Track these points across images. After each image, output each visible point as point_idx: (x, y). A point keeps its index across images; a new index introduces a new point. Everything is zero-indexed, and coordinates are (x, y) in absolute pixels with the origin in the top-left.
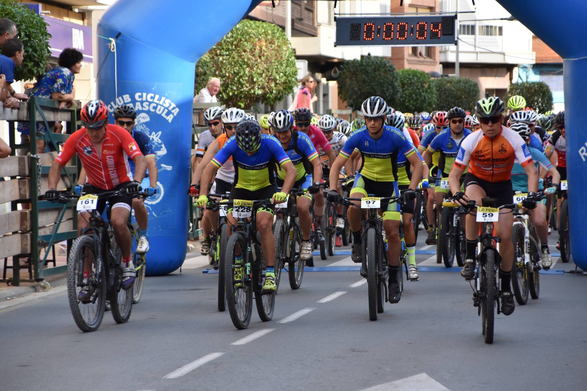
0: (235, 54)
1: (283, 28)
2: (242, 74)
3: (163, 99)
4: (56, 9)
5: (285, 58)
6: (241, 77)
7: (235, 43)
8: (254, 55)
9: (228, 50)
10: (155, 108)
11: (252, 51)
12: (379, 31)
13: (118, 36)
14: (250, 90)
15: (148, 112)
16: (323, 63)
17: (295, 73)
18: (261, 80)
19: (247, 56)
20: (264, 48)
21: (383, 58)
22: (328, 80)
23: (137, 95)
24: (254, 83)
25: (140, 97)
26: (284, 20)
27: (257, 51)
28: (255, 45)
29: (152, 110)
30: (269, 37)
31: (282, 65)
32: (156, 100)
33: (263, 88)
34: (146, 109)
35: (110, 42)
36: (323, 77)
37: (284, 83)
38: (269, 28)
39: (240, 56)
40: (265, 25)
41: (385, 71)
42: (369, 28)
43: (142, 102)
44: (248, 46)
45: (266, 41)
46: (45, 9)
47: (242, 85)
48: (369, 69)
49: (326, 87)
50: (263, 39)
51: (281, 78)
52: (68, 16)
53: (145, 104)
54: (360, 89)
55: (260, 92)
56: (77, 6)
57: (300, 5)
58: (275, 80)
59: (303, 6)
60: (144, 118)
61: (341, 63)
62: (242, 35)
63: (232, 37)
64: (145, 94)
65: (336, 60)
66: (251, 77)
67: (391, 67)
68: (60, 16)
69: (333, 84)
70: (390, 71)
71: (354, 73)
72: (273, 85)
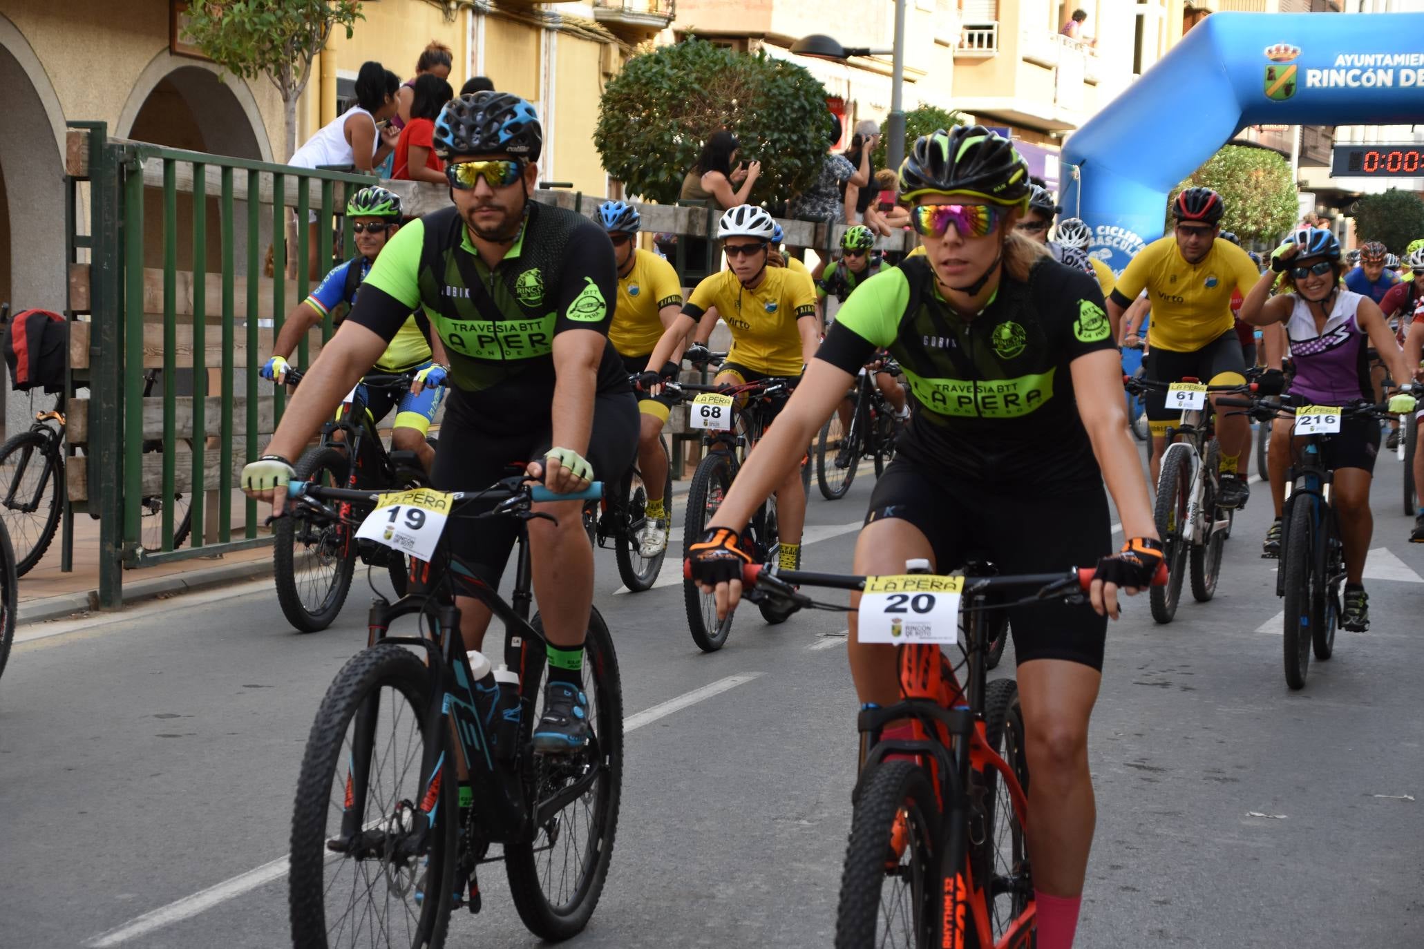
0: (1227, 185)
1: (1287, 157)
2: (1232, 207)
3: (1128, 233)
4: (1030, 134)
5: (1286, 187)
6: (1233, 211)
7: (1228, 172)
8: (1249, 187)
9: (1218, 180)
10: (1118, 243)
11: (1247, 182)
12: (1384, 161)
13: (1082, 163)
14: (1243, 225)
15: (1110, 248)
16: (1341, 197)
17: (1296, 208)
18: (1256, 215)
19: (1240, 187)
20: (1261, 179)
21: (1410, 193)
22: (1346, 216)
23: (1099, 229)
24: (1247, 218)
25: (1103, 230)
26: (1290, 146)
27: (1252, 183)
28: (1250, 176)
29: (1115, 245)
30: (1268, 166)
31: (1280, 197)
32: (1120, 234)
33: (1256, 223)
34: (1108, 244)
35: (1072, 170)
36: (1340, 212)
37: (1282, 218)
38: (1269, 156)
39: (1233, 187)
40: (1264, 153)
41: (1412, 208)
42: (1372, 158)
43: (1104, 237)
44: (1242, 176)
45: (1264, 170)
46: (1013, 134)
47: (1233, 220)
48: (1393, 205)
49: (1343, 225)
50: (1261, 169)
51: (1277, 212)
52: (1043, 141)
53: (1107, 239)
54: (1380, 228)
55: (1253, 228)
56: (1055, 130)
57: (1316, 131)
58: (1271, 215)
59: (1320, 133)
60: (1106, 254)
61: (1362, 198)
62: (1237, 163)
63: (1224, 166)
64: (1108, 228)
65: (1356, 194)
66: (1244, 211)
67: (1419, 202)
68: (1035, 141)
69: (1350, 221)
70: (1418, 207)
71: (1374, 209)
72: (1269, 220)
